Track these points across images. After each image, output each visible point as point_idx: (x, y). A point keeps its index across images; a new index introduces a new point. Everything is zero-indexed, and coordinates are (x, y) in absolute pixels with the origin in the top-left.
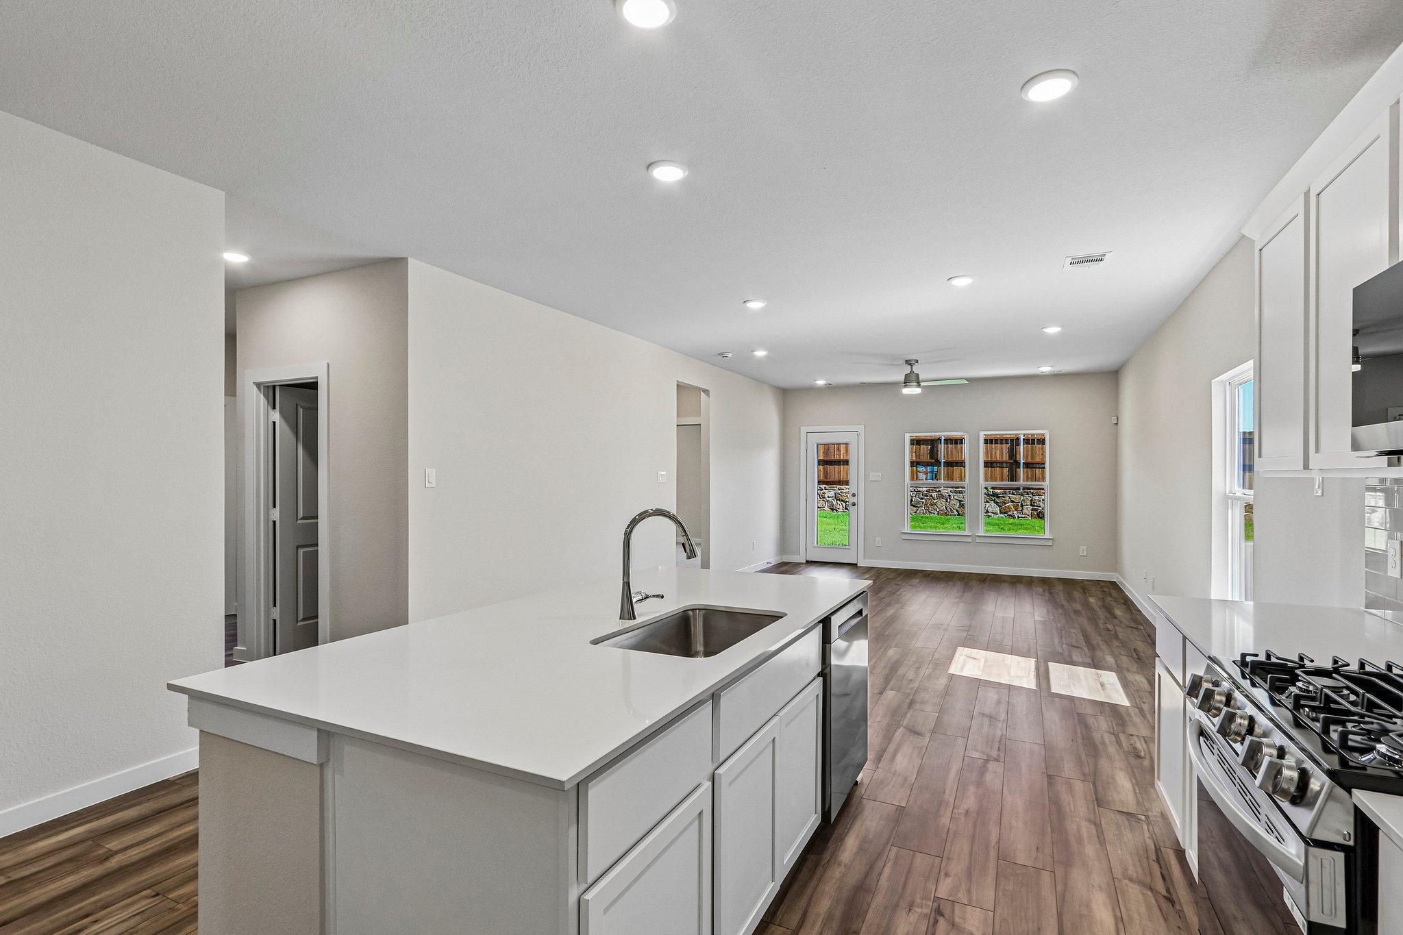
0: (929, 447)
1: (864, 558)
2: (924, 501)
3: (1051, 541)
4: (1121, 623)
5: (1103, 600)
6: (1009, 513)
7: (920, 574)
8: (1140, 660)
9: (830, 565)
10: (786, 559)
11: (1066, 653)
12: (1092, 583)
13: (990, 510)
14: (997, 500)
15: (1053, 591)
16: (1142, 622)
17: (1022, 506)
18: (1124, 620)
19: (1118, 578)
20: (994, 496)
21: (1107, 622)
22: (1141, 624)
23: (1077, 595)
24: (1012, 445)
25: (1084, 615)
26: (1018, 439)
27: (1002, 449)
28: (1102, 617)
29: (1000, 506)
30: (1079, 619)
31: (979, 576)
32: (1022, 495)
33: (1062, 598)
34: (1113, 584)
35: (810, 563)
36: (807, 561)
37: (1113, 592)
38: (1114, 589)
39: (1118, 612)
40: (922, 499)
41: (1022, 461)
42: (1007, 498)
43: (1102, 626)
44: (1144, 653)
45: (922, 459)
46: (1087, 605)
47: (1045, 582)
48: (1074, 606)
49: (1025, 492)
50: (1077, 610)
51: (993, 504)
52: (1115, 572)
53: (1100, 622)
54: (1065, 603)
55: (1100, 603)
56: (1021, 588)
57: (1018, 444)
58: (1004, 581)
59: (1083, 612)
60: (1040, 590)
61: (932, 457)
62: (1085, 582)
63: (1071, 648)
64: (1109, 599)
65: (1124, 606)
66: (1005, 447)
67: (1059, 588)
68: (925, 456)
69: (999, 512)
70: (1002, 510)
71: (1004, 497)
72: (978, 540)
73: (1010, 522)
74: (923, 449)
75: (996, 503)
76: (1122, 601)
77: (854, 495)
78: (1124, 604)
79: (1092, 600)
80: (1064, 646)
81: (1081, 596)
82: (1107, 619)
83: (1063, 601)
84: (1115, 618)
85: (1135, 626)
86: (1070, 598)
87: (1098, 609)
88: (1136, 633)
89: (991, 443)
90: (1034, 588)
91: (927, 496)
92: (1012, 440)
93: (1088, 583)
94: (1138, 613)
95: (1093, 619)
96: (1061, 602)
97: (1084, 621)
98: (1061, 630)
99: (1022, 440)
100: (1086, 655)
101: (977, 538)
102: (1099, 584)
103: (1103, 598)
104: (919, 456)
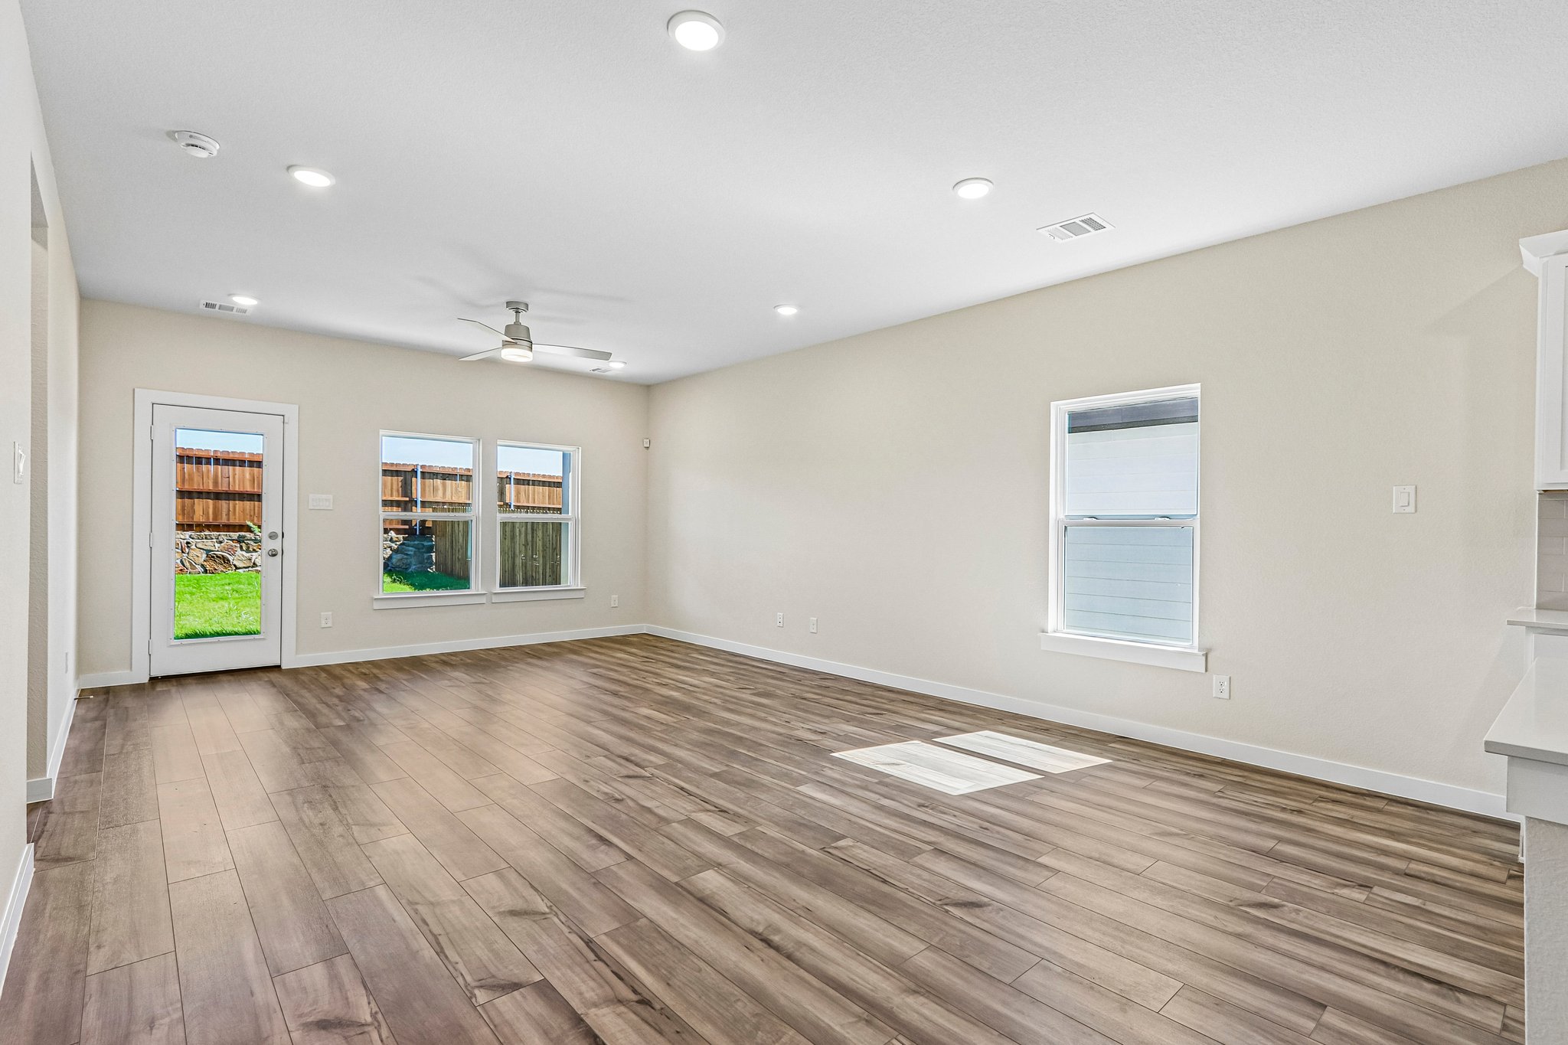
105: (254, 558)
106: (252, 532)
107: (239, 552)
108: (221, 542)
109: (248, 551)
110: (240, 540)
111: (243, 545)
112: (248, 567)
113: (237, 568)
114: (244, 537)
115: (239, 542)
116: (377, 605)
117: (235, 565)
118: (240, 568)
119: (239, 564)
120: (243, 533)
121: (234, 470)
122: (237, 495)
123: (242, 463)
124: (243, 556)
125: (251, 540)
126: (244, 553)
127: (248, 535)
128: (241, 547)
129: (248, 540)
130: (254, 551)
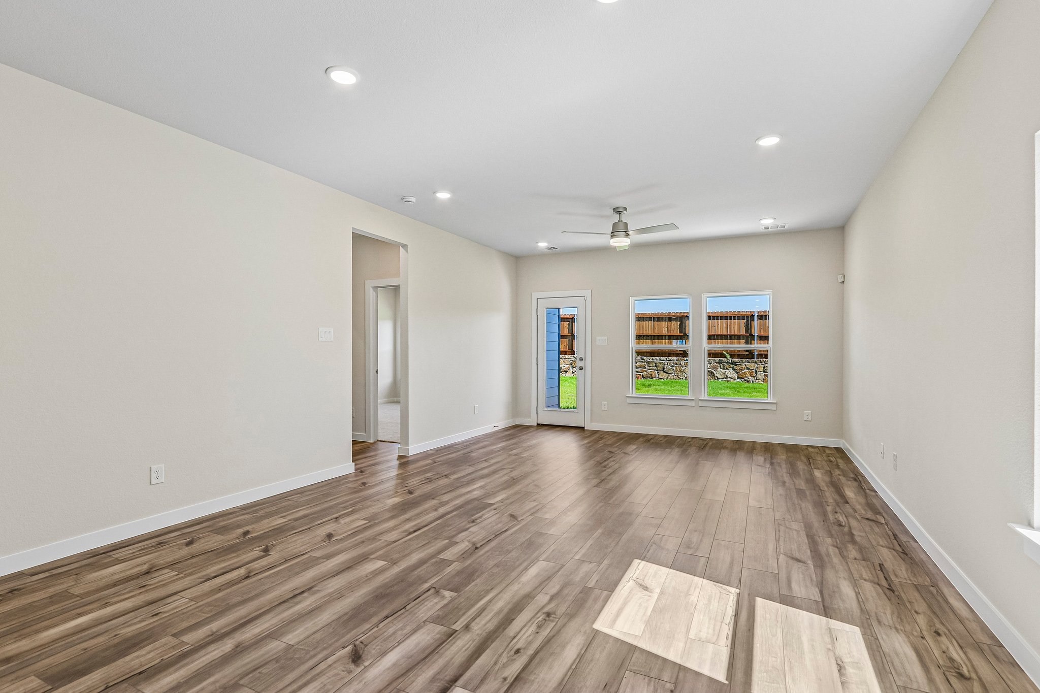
0: (679, 323)
1: (591, 422)
2: (674, 368)
3: (775, 405)
4: (855, 511)
5: (830, 473)
6: (745, 378)
7: (641, 439)
8: (893, 591)
9: (558, 429)
10: (518, 422)
11: (783, 576)
12: (817, 450)
13: (729, 375)
14: (735, 367)
15: (774, 461)
16: (882, 511)
17: (756, 372)
18: (858, 507)
19: (844, 444)
20: (732, 364)
21: (838, 510)
22: (880, 514)
23: (801, 466)
24: (748, 321)
25: (809, 498)
26: (753, 316)
27: (739, 324)
28: (831, 500)
29: (737, 373)
30: (803, 505)
31: (701, 442)
32: (756, 363)
33: (783, 472)
34: (839, 450)
35: (540, 426)
36: (538, 424)
37: (841, 463)
38: (841, 458)
39: (850, 493)
40: (673, 366)
41: (756, 334)
42: (744, 366)
43: (831, 517)
44: (896, 576)
45: (673, 333)
46: (811, 481)
47: (768, 449)
48: (797, 482)
49: (758, 361)
50: (800, 489)
51: (732, 371)
52: (842, 438)
53: (829, 509)
54: (786, 478)
55: (827, 479)
56: (741, 457)
57: (753, 320)
58: (725, 448)
59: (808, 493)
60: (761, 459)
61: (681, 332)
62: (810, 450)
63: (791, 562)
64: (837, 472)
65: (855, 484)
66: (742, 322)
67: (782, 457)
68: (676, 330)
69: (736, 377)
70: (740, 376)
71: (740, 365)
72: (701, 404)
73: (745, 386)
74: (674, 325)
75: (734, 370)
76: (852, 475)
77: (581, 359)
78: (855, 480)
79: (817, 474)
80: (782, 557)
81: (806, 468)
82: (837, 504)
83: (785, 475)
84: (847, 502)
85: (873, 518)
86: (793, 472)
87: (826, 489)
88: (877, 530)
89: (730, 319)
90: (755, 457)
91: (677, 364)
92: (748, 317)
93: (813, 450)
94: (873, 493)
95: (820, 504)
96: (782, 476)
97: (808, 507)
98: (779, 525)
99: (756, 316)
100: (812, 580)
101: (700, 402)
102: (825, 452)
103: (830, 471)
104: (671, 330)
105: (727, 373)
106: (726, 358)
107: (719, 369)
108: (710, 364)
109: (724, 369)
110: (720, 362)
111: (721, 365)
112: (724, 378)
113: (718, 379)
114: (722, 360)
115: (719, 363)
116: (629, 401)
117: (717, 377)
118: (719, 379)
119: (719, 376)
120: (721, 359)
121: (718, 322)
122: (719, 337)
123: (722, 318)
124: (721, 371)
125: (725, 362)
126: (722, 370)
127: (724, 360)
128: (720, 366)
129: (724, 362)
130: (727, 369)
